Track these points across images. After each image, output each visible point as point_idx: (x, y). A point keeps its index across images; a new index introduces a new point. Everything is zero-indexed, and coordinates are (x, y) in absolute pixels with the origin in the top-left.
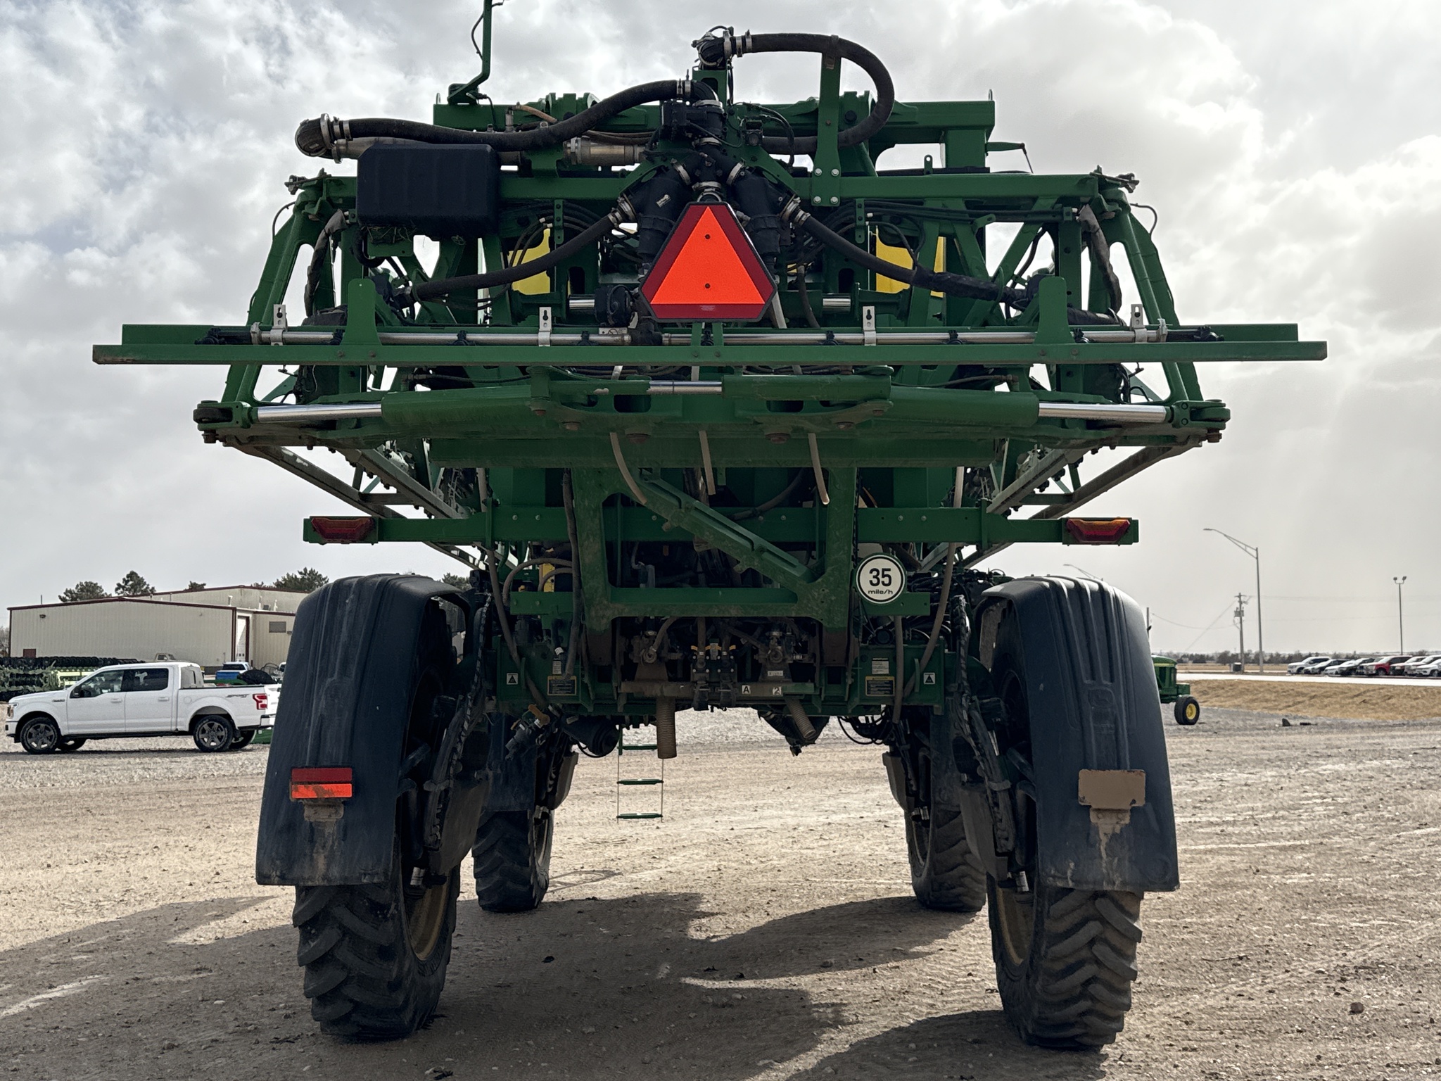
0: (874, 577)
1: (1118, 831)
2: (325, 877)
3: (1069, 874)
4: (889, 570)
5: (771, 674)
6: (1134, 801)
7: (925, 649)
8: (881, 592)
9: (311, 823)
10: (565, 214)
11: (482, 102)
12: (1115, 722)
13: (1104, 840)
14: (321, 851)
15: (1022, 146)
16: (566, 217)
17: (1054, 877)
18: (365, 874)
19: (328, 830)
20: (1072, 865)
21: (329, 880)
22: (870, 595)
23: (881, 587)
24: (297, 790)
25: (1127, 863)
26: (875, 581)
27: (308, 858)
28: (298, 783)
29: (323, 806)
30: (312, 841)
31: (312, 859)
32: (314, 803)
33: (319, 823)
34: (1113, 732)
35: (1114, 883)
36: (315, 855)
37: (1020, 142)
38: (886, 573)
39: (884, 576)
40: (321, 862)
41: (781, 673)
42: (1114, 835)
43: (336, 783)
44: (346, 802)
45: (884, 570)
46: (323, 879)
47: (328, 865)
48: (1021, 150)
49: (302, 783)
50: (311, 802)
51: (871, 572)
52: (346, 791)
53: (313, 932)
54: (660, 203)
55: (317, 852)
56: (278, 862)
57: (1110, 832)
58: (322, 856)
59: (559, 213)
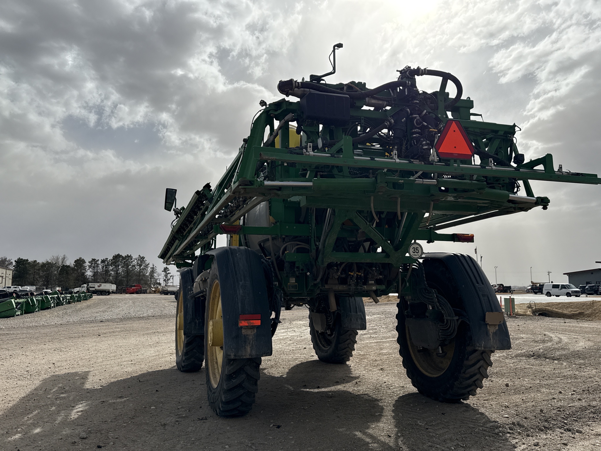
0: (414, 250)
1: (495, 331)
2: (250, 355)
3: (483, 346)
4: (418, 248)
5: (370, 282)
6: (500, 322)
7: (407, 274)
8: (416, 255)
9: (245, 335)
10: (364, 122)
11: (322, 82)
12: (488, 297)
13: (491, 334)
14: (248, 345)
15: (481, 115)
16: (365, 123)
17: (478, 346)
18: (264, 353)
19: (251, 337)
20: (483, 342)
21: (252, 356)
22: (413, 256)
23: (416, 253)
24: (241, 323)
25: (498, 341)
26: (414, 251)
27: (244, 348)
28: (242, 320)
29: (248, 328)
30: (245, 342)
31: (245, 348)
32: (247, 328)
33: (247, 335)
34: (488, 300)
35: (495, 348)
36: (246, 347)
37: (480, 114)
38: (417, 249)
39: (416, 250)
40: (248, 349)
41: (373, 282)
42: (494, 332)
43: (255, 320)
44: (258, 327)
45: (416, 248)
46: (249, 356)
47: (251, 350)
48: (481, 116)
49: (243, 320)
50: (246, 327)
51: (413, 248)
52: (258, 323)
53: (234, 376)
54: (403, 120)
55: (247, 346)
56: (233, 350)
57: (493, 332)
58: (249, 347)
59: (363, 121)
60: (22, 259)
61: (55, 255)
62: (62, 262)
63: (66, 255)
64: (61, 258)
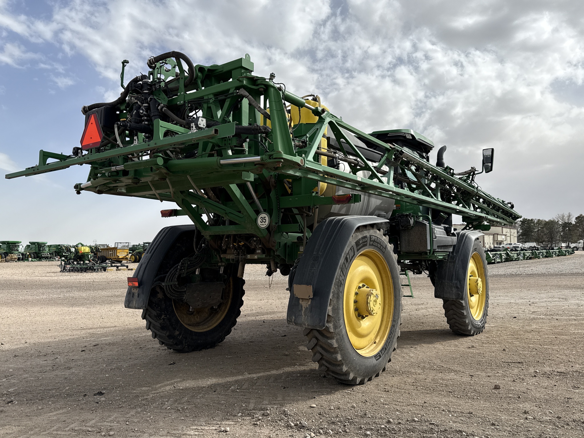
0: (262, 220)
3: (293, 321)
6: (309, 296)
8: (263, 225)
20: (294, 317)
22: (260, 226)
23: (263, 223)
25: (309, 318)
45: (264, 217)
57: (305, 306)
60: (526, 219)
61: (561, 213)
62: (568, 219)
63: (571, 213)
64: (566, 215)
